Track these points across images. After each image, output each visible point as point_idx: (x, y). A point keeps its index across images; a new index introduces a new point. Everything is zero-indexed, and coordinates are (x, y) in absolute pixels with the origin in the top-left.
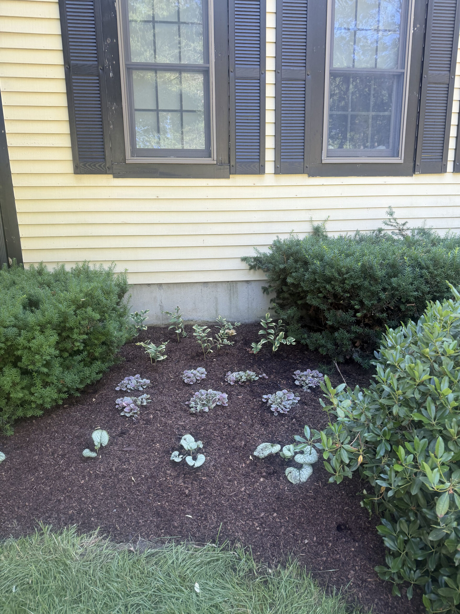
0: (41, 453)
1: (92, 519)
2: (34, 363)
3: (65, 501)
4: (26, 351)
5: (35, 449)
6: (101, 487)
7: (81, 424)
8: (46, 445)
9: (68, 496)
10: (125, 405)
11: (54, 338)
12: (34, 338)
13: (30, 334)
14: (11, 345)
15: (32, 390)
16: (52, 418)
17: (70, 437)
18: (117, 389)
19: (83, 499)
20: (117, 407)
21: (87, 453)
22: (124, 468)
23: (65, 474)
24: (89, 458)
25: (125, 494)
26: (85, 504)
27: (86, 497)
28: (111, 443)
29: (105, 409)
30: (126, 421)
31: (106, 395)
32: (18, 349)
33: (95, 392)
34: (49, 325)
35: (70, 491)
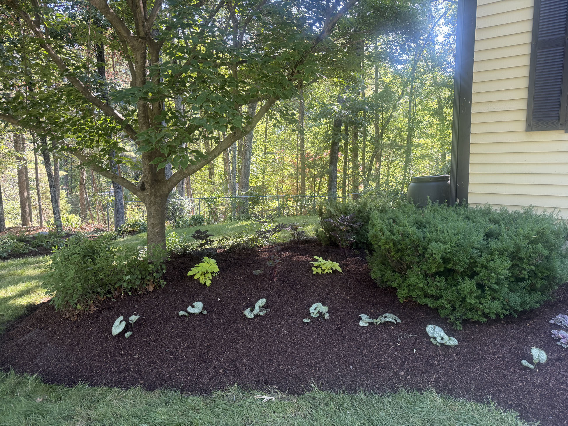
0: (484, 351)
1: (529, 415)
2: (489, 279)
3: (505, 393)
4: (484, 269)
5: (479, 346)
6: (537, 394)
7: (518, 340)
8: (488, 346)
9: (507, 390)
10: (561, 337)
11: (509, 264)
12: (492, 260)
13: (489, 257)
14: (473, 262)
15: (482, 300)
16: (492, 328)
17: (508, 347)
18: (551, 322)
19: (521, 397)
20: (553, 336)
21: (525, 362)
22: (561, 387)
23: (506, 372)
24: (526, 368)
25: (562, 409)
26: (523, 401)
27: (524, 397)
28: (548, 363)
29: (540, 335)
30: (563, 351)
31: (539, 324)
32: (477, 266)
33: (529, 319)
34: (505, 252)
35: (510, 387)
